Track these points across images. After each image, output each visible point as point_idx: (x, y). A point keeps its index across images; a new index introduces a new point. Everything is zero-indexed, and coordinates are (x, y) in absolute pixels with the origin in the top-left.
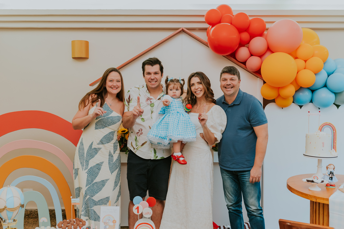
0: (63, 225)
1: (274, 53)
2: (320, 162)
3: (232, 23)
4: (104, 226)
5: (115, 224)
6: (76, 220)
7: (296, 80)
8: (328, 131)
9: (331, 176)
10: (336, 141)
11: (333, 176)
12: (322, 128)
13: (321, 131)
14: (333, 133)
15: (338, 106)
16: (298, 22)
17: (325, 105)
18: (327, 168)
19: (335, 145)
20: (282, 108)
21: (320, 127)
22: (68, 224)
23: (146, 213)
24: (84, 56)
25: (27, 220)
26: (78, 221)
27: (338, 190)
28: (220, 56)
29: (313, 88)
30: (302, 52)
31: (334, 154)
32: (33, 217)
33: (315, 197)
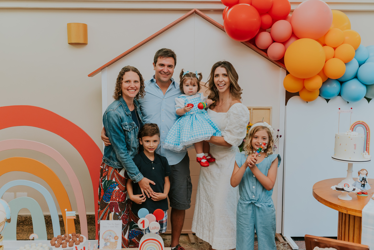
0: (56, 242)
1: (299, 39)
2: (350, 166)
3: (252, 4)
4: (105, 243)
5: (117, 241)
6: (72, 236)
7: (323, 70)
8: (360, 130)
9: (363, 183)
10: (369, 142)
11: (365, 183)
12: (354, 127)
13: (352, 131)
14: (366, 133)
15: (369, 100)
16: (327, 3)
17: (356, 99)
18: (359, 174)
19: (368, 146)
20: (307, 102)
21: (352, 127)
22: (63, 240)
23: (153, 228)
24: (82, 42)
25: (21, 227)
26: (74, 237)
27: (371, 199)
28: (239, 42)
29: (343, 80)
30: (331, 38)
31: (367, 157)
32: (28, 224)
33: (346, 208)
